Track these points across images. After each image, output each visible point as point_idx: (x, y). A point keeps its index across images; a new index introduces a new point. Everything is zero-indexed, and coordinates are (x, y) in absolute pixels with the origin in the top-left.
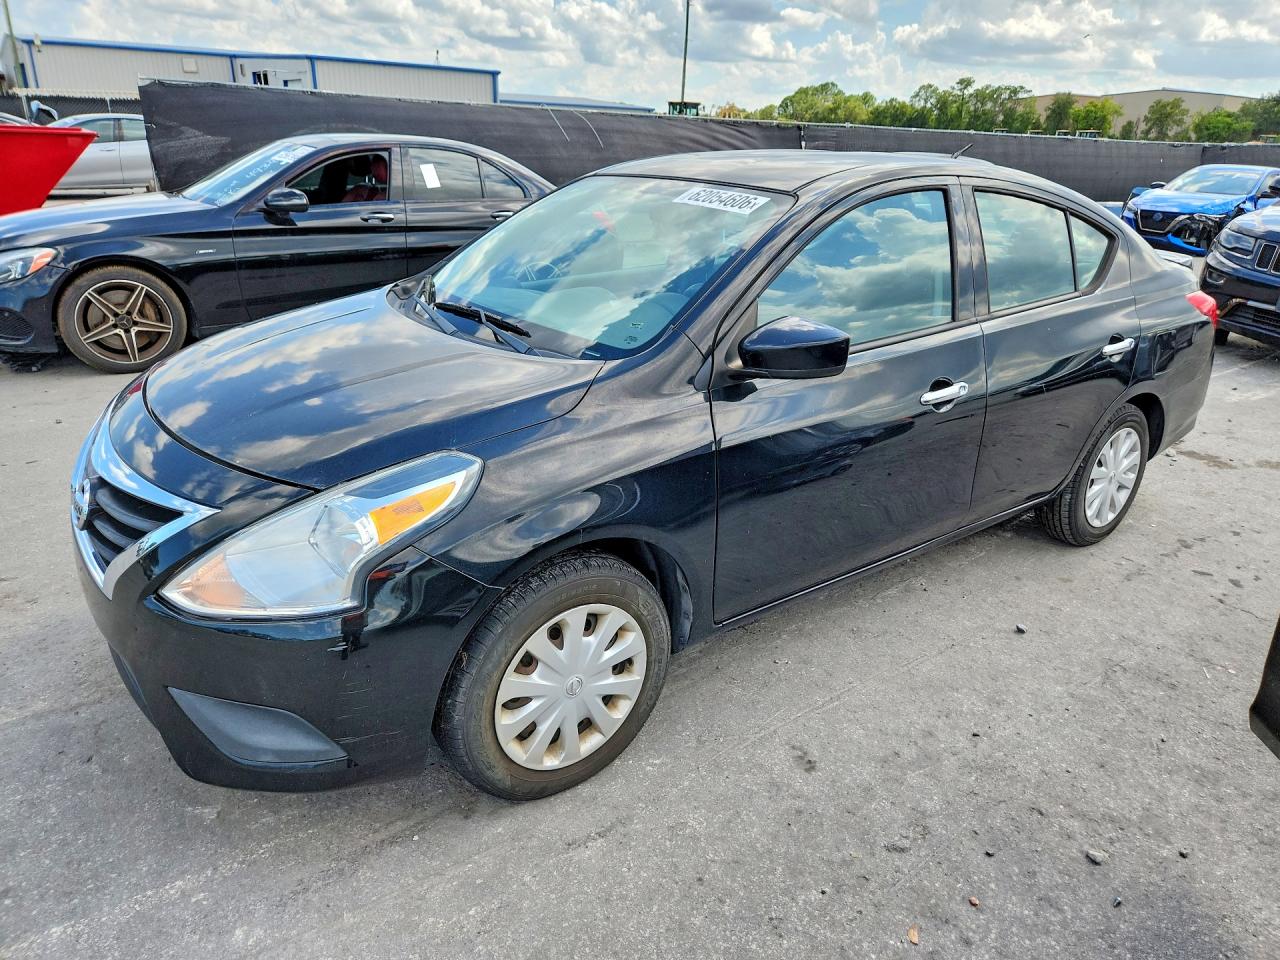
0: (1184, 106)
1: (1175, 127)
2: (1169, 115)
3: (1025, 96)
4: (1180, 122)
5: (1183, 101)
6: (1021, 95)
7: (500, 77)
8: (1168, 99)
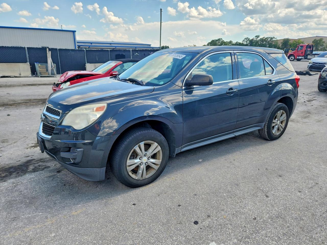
0: (323, 40)
1: (321, 47)
2: (319, 43)
3: (275, 39)
4: (322, 45)
5: (323, 39)
6: (274, 39)
7: (76, 33)
8: (318, 39)
